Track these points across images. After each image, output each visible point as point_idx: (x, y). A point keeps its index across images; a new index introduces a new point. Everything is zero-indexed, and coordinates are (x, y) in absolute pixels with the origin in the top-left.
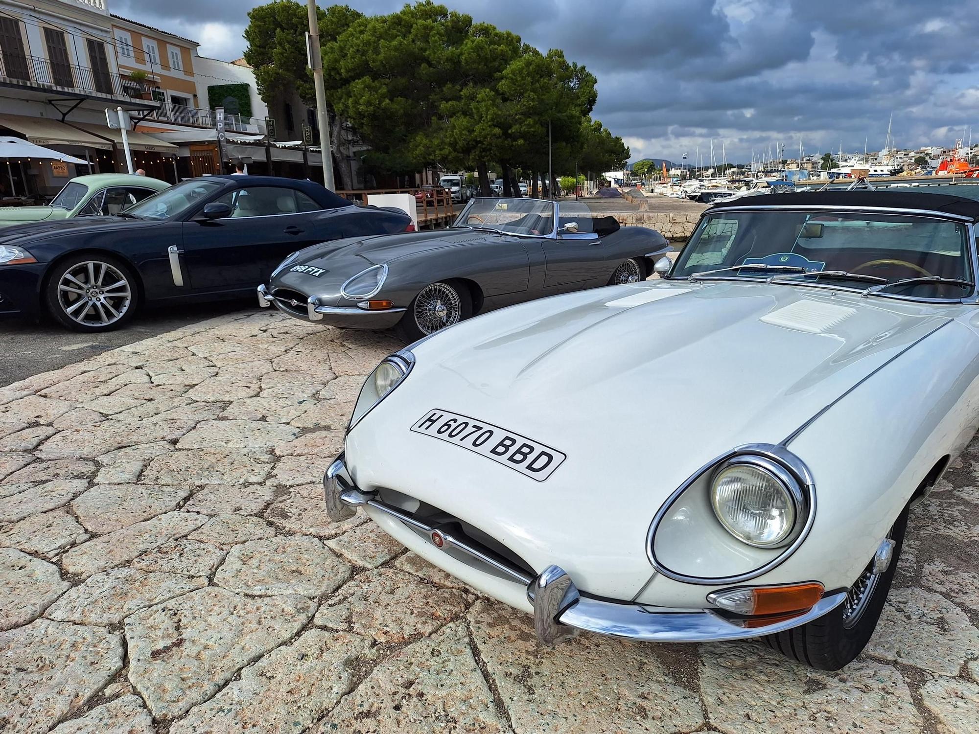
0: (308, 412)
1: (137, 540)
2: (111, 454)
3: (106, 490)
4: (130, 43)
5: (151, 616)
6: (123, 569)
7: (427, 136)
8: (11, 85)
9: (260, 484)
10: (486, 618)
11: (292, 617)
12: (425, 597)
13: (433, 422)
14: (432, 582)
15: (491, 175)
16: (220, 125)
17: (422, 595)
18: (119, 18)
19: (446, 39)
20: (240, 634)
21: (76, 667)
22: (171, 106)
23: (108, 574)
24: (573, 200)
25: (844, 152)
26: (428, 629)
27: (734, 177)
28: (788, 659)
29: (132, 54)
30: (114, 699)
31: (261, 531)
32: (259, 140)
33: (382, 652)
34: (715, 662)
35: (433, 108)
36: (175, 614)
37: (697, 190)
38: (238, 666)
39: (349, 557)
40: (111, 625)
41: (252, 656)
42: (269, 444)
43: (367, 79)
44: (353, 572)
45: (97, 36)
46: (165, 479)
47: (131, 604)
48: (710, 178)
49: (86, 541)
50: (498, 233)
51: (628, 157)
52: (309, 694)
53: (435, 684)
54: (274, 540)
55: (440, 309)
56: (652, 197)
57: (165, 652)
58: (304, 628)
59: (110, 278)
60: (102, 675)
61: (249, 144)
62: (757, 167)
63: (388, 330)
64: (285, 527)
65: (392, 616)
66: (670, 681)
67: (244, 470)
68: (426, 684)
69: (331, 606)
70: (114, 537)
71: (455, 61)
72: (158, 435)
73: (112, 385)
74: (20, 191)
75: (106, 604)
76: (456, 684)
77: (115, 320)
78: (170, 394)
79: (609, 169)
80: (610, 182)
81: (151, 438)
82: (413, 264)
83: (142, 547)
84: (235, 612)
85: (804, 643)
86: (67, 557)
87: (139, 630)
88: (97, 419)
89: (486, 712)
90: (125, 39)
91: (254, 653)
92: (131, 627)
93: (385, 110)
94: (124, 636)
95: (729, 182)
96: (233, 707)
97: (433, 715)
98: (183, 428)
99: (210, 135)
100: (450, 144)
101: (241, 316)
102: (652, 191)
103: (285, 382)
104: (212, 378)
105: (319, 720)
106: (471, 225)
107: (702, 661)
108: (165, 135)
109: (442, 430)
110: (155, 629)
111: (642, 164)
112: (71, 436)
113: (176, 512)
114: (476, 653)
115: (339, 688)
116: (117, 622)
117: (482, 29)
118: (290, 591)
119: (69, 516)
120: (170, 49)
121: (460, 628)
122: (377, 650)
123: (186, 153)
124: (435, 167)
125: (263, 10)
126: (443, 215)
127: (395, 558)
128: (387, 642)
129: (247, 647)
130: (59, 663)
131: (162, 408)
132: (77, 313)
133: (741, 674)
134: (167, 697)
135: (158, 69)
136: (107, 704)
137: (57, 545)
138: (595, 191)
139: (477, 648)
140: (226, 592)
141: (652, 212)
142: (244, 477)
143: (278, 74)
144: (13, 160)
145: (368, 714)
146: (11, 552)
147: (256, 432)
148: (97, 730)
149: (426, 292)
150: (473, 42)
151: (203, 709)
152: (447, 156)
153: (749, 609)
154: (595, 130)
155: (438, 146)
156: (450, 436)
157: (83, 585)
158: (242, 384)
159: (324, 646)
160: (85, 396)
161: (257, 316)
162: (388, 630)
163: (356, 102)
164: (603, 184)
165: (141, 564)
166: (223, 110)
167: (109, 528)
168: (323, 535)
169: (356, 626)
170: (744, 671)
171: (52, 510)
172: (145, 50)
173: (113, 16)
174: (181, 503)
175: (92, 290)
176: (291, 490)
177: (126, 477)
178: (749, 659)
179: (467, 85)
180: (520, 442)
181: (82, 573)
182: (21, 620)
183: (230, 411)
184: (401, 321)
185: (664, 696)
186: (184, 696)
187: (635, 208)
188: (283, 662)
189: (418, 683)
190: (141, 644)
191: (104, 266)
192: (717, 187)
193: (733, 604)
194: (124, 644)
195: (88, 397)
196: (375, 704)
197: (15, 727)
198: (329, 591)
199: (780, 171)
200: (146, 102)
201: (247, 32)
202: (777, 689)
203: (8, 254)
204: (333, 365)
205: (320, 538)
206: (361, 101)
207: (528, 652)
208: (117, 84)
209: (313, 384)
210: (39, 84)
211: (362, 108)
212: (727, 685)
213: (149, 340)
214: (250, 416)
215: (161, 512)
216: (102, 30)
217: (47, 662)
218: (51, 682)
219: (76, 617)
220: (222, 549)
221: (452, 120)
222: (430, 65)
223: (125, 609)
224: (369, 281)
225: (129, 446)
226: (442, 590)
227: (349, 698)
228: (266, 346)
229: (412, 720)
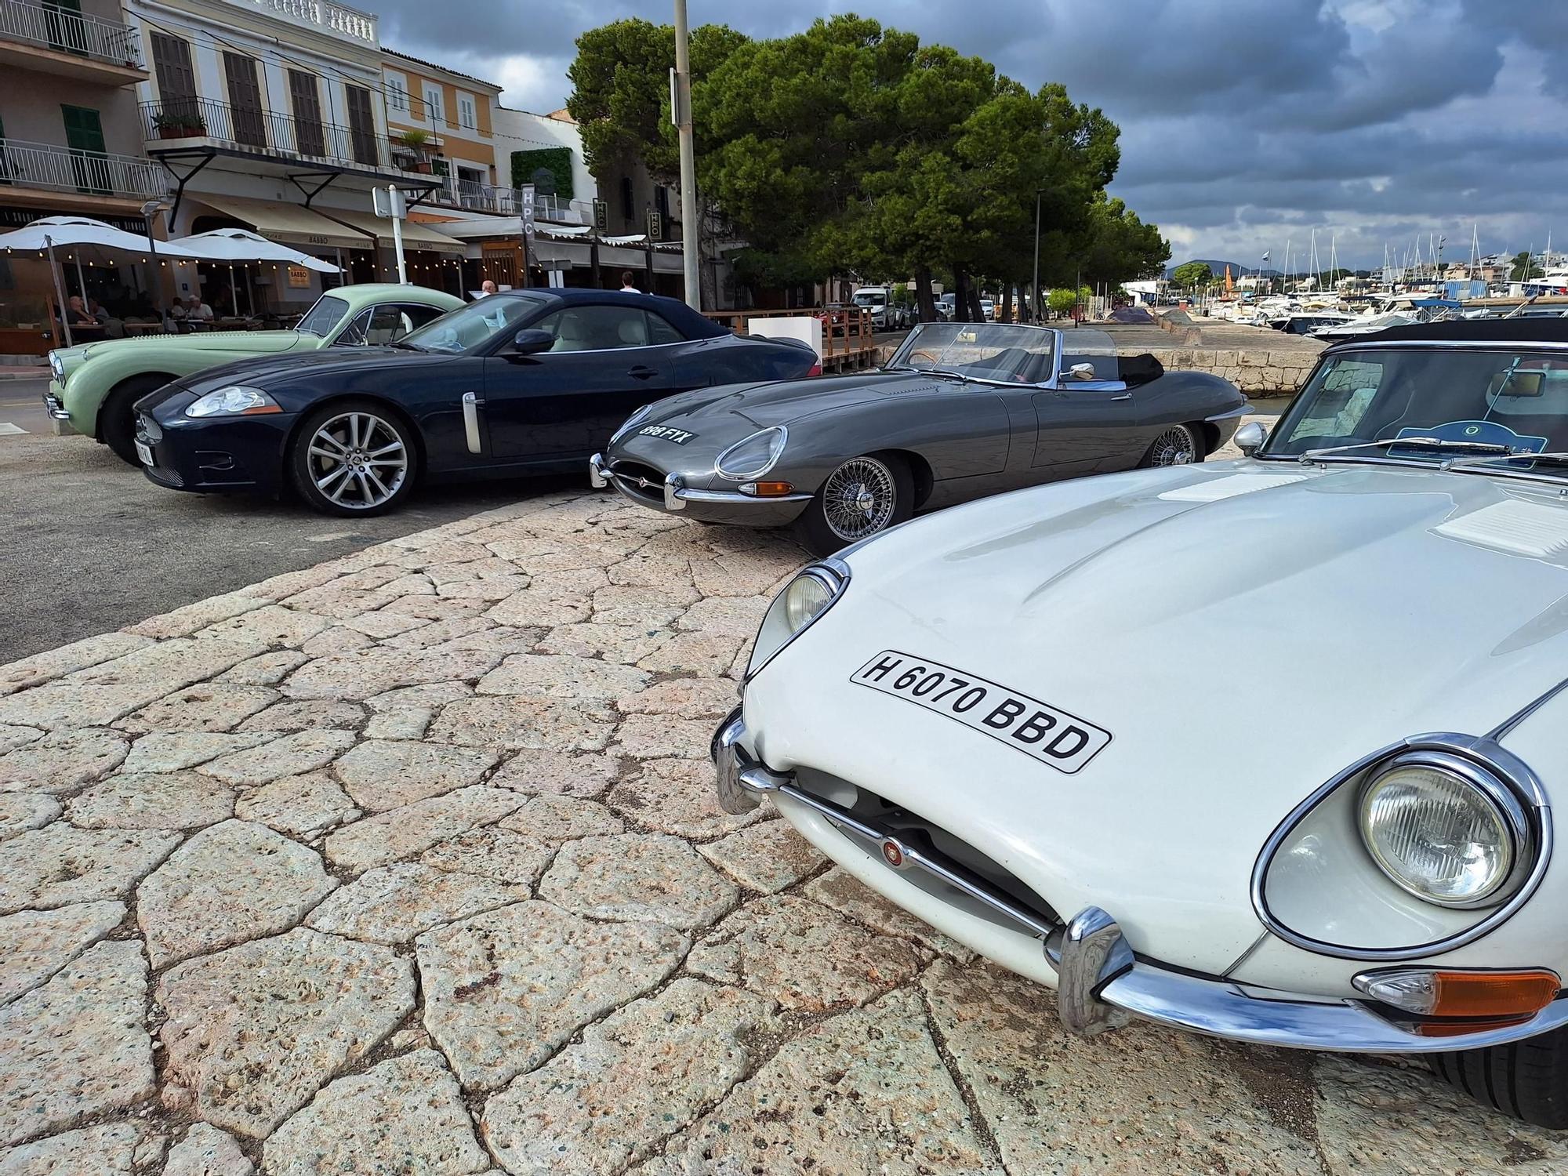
0: (663, 648)
1: (426, 824)
2: (386, 697)
3: (381, 748)
4: (405, 89)
5: (452, 936)
6: (411, 864)
7: (838, 226)
8: (241, 154)
9: (598, 752)
10: (952, 988)
11: (654, 957)
12: (855, 946)
13: (887, 670)
14: (863, 924)
15: (937, 288)
16: (528, 212)
17: (849, 943)
18: (391, 53)
19: (875, 73)
20: (580, 974)
21: (352, 1000)
22: (457, 183)
23: (390, 870)
24: (1069, 327)
25: (1554, 250)
26: (860, 996)
27: (1352, 291)
28: (1473, 1104)
29: (407, 105)
30: (406, 1053)
31: (604, 824)
32: (582, 234)
33: (790, 1023)
34: (1343, 1095)
35: (849, 184)
36: (486, 937)
37: (1285, 313)
38: (579, 1022)
39: (735, 874)
40: (397, 944)
41: (598, 1009)
42: (609, 694)
43: (751, 138)
44: (740, 896)
45: (361, 80)
46: (463, 738)
47: (424, 916)
48: (1308, 293)
49: (357, 820)
50: (960, 379)
51: (1167, 256)
52: (685, 1075)
53: (876, 1081)
54: (622, 837)
55: (864, 498)
56: (1206, 324)
57: (474, 991)
58: (672, 975)
59: (380, 439)
60: (388, 1017)
61: (568, 240)
62: (1393, 274)
63: (777, 528)
64: (637, 821)
65: (804, 969)
66: (1264, 1118)
67: (574, 730)
68: (862, 1078)
69: (710, 945)
70: (396, 818)
71: (889, 109)
72: (449, 671)
73: (382, 595)
74: (244, 309)
75: (389, 913)
76: (909, 1086)
77: (384, 500)
78: (463, 613)
79: (1132, 278)
80: (1133, 298)
81: (440, 675)
82: (823, 428)
83: (436, 834)
84: (571, 941)
85: (1511, 1076)
86: (331, 841)
87: (436, 955)
88: (363, 645)
89: (960, 1134)
90: (399, 84)
91: (600, 1005)
92: (425, 950)
93: (774, 186)
94: (416, 963)
95: (1342, 299)
96: (575, 1082)
97: (875, 1129)
98: (484, 663)
99: (511, 226)
100: (875, 240)
101: (558, 500)
102: (1206, 314)
103: (628, 602)
104: (522, 592)
105: (701, 1116)
106: (915, 366)
107: (1319, 1092)
108: (447, 226)
109: (901, 684)
110: (459, 956)
111: (1190, 269)
112: (329, 667)
113: (481, 786)
114: (938, 1041)
115: (729, 1070)
116: (404, 941)
117: (935, 55)
118: (650, 917)
119: (332, 782)
120: (462, 97)
121: (911, 1000)
122: (783, 1020)
123: (476, 253)
124: (847, 275)
125: (598, 35)
126: (858, 351)
127: (803, 880)
128: (798, 1009)
129: (591, 994)
130: (329, 992)
131: (453, 633)
132: (331, 488)
133: (1389, 1119)
134: (480, 1057)
135: (442, 127)
136: (397, 1059)
137: (318, 823)
138: (1107, 313)
139: (939, 1033)
140: (557, 911)
141: (1208, 348)
142: (575, 741)
143: (614, 132)
144: (238, 264)
145: (774, 1116)
146: (256, 828)
147: (590, 675)
148: (385, 1094)
149: (843, 470)
150: (919, 76)
151: (531, 1080)
152: (870, 259)
153: (1425, 1005)
154: (1112, 214)
155: (857, 241)
156: (915, 692)
157: (356, 883)
158: (566, 602)
159: (703, 1005)
160: (345, 609)
161: (582, 501)
162: (799, 990)
163: (732, 175)
164: (1120, 301)
165: (435, 860)
166: (533, 189)
167: (389, 803)
168: (693, 836)
169: (750, 980)
170: (1394, 1115)
171: (308, 772)
172: (426, 98)
173: (384, 50)
174: (487, 774)
175: (354, 455)
176: (644, 764)
177: (408, 730)
178: (1402, 1096)
179: (905, 144)
180: (1031, 710)
181: (353, 866)
182: (275, 927)
183: (549, 642)
184: (802, 515)
185: (1254, 1141)
186: (504, 1059)
187: (1178, 341)
188: (644, 1023)
189: (850, 1078)
190: (441, 977)
191: (373, 420)
192: (1321, 307)
193: (1399, 994)
194: (416, 974)
195: (350, 611)
196: (785, 1102)
197: (274, 1077)
198: (707, 923)
199: (1435, 283)
200: (423, 177)
201: (573, 68)
202: (1455, 1151)
203: (244, 400)
204: (697, 579)
205: (690, 840)
206: (740, 173)
207: (1022, 1048)
208: (383, 149)
209: (669, 606)
210: (278, 153)
211: (739, 184)
212: (1364, 1135)
213: (430, 531)
214: (579, 651)
215: (460, 784)
216: (367, 72)
217: (313, 990)
218: (319, 1019)
219: (349, 928)
220: (548, 846)
221: (880, 200)
222: (849, 114)
223: (416, 924)
224: (757, 452)
225: (410, 686)
226: (880, 938)
227: (745, 1088)
228: (598, 547)
229: (843, 1133)
